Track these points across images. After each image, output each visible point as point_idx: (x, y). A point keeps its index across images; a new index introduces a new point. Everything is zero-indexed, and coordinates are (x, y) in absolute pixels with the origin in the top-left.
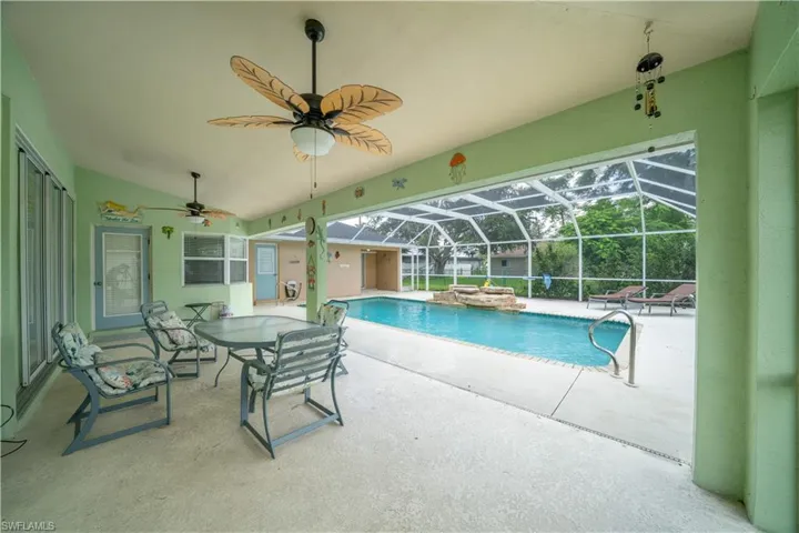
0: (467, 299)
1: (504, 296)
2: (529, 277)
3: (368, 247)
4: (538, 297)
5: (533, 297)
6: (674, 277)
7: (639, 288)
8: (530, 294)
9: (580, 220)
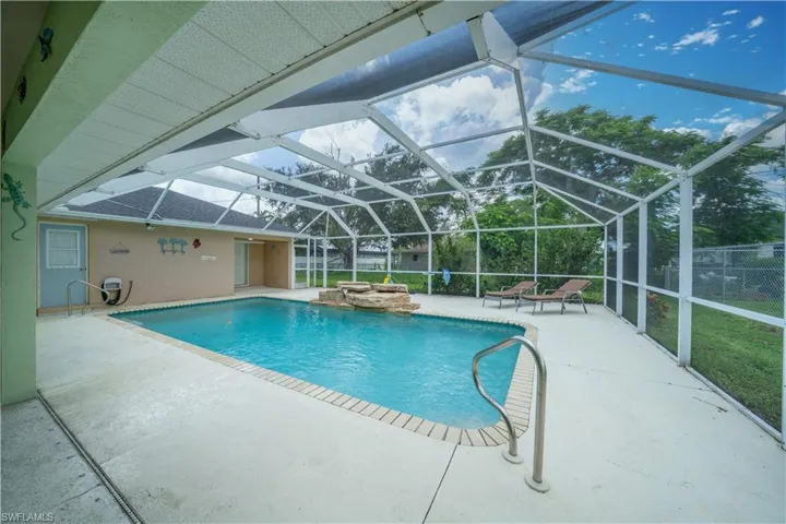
0: (354, 299)
1: (397, 295)
2: (430, 273)
3: (251, 235)
4: (438, 293)
5: (434, 293)
6: (561, 272)
7: (531, 283)
8: (430, 291)
9: (479, 216)
